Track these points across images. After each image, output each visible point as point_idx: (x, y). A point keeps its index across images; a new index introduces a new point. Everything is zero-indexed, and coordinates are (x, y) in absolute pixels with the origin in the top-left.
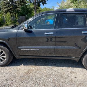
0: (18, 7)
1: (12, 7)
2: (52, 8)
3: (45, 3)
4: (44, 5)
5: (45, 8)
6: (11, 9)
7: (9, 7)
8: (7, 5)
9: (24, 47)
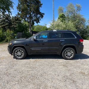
0: (13, 25)
1: (7, 24)
2: (45, 25)
3: (39, 22)
4: (37, 23)
5: (38, 25)
6: (6, 26)
7: (4, 24)
8: (3, 22)
9: (33, 48)
